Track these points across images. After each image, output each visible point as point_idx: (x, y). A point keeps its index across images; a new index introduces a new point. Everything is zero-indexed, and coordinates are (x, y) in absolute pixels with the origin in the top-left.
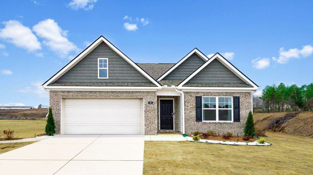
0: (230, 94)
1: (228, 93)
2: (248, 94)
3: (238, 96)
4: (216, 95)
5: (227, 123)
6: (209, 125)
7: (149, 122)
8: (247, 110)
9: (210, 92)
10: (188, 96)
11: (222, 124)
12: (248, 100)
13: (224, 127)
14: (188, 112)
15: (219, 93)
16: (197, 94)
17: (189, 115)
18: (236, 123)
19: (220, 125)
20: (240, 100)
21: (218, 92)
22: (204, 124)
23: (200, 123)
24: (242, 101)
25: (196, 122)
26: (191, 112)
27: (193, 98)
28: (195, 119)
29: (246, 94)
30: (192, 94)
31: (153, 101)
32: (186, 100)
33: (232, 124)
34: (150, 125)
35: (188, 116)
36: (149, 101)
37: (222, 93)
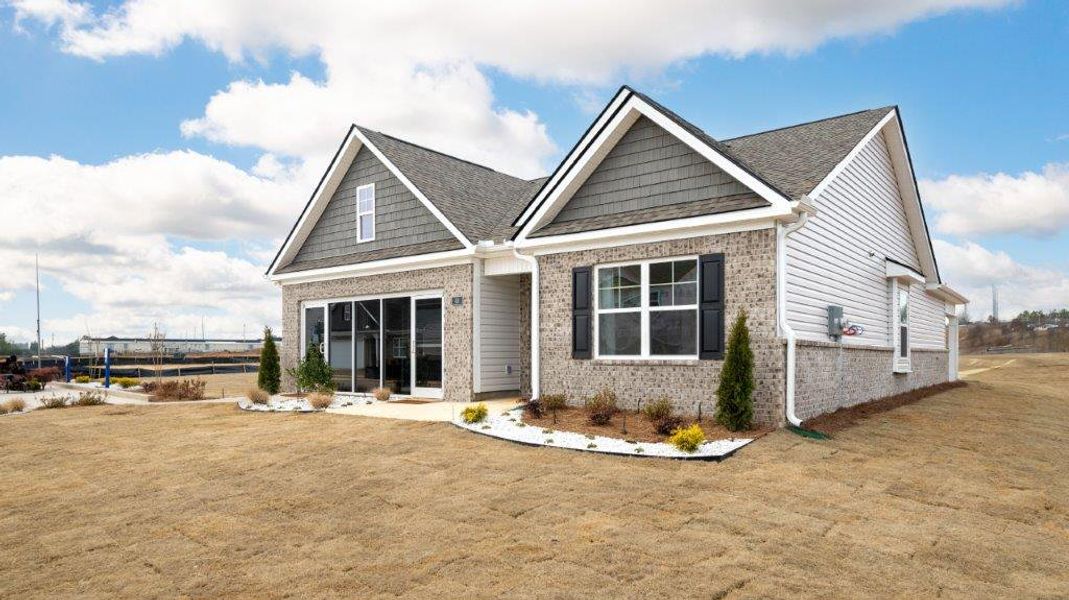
0: (686, 247)
1: (679, 244)
2: (760, 236)
3: (717, 249)
4: (636, 256)
5: (675, 366)
6: (613, 374)
7: (453, 362)
8: (756, 309)
9: (616, 249)
10: (552, 270)
11: (658, 369)
12: (758, 264)
13: (664, 379)
14: (552, 326)
15: (646, 246)
16: (578, 260)
17: (552, 337)
18: (709, 362)
19: (651, 373)
20: (727, 267)
21: (643, 245)
22: (598, 367)
23: (586, 363)
24: (735, 269)
25: (572, 362)
26: (559, 325)
27: (565, 274)
28: (570, 349)
29: (750, 241)
30: (563, 262)
31: (462, 294)
32: (545, 284)
33: (694, 366)
34: (456, 370)
35: (550, 339)
36: (453, 295)
37: (658, 246)
